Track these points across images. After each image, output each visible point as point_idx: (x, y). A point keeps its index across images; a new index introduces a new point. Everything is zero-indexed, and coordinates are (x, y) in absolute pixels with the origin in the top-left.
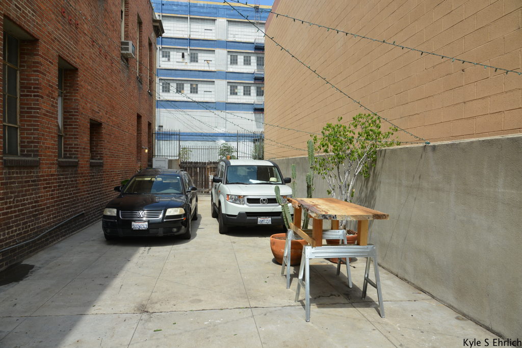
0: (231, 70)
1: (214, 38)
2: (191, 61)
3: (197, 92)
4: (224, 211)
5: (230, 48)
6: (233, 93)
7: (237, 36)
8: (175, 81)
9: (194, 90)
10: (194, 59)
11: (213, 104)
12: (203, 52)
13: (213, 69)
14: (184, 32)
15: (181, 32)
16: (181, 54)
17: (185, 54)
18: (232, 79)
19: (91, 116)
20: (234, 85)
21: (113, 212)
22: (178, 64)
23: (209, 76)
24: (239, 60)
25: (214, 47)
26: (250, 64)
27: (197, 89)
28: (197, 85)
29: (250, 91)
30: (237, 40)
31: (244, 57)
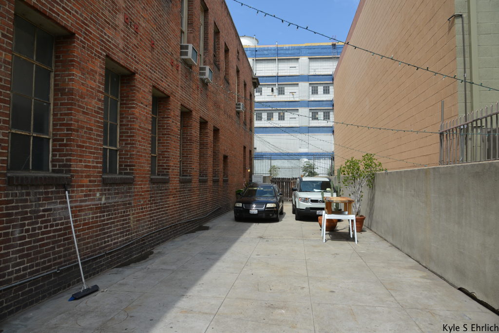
0: (312, 99)
1: (298, 74)
2: (279, 94)
3: (284, 119)
4: (297, 207)
5: (312, 81)
6: (314, 118)
7: (317, 70)
8: (266, 111)
9: (281, 118)
10: (281, 92)
11: (297, 128)
12: (288, 85)
13: (297, 99)
14: (273, 71)
15: (270, 71)
16: (271, 89)
17: (274, 88)
18: (313, 107)
19: (224, 153)
20: (315, 111)
21: (240, 205)
22: (268, 97)
23: (293, 106)
24: (319, 90)
25: (297, 81)
26: (329, 93)
27: (284, 116)
28: (284, 114)
29: (329, 116)
30: (318, 73)
31: (324, 87)
